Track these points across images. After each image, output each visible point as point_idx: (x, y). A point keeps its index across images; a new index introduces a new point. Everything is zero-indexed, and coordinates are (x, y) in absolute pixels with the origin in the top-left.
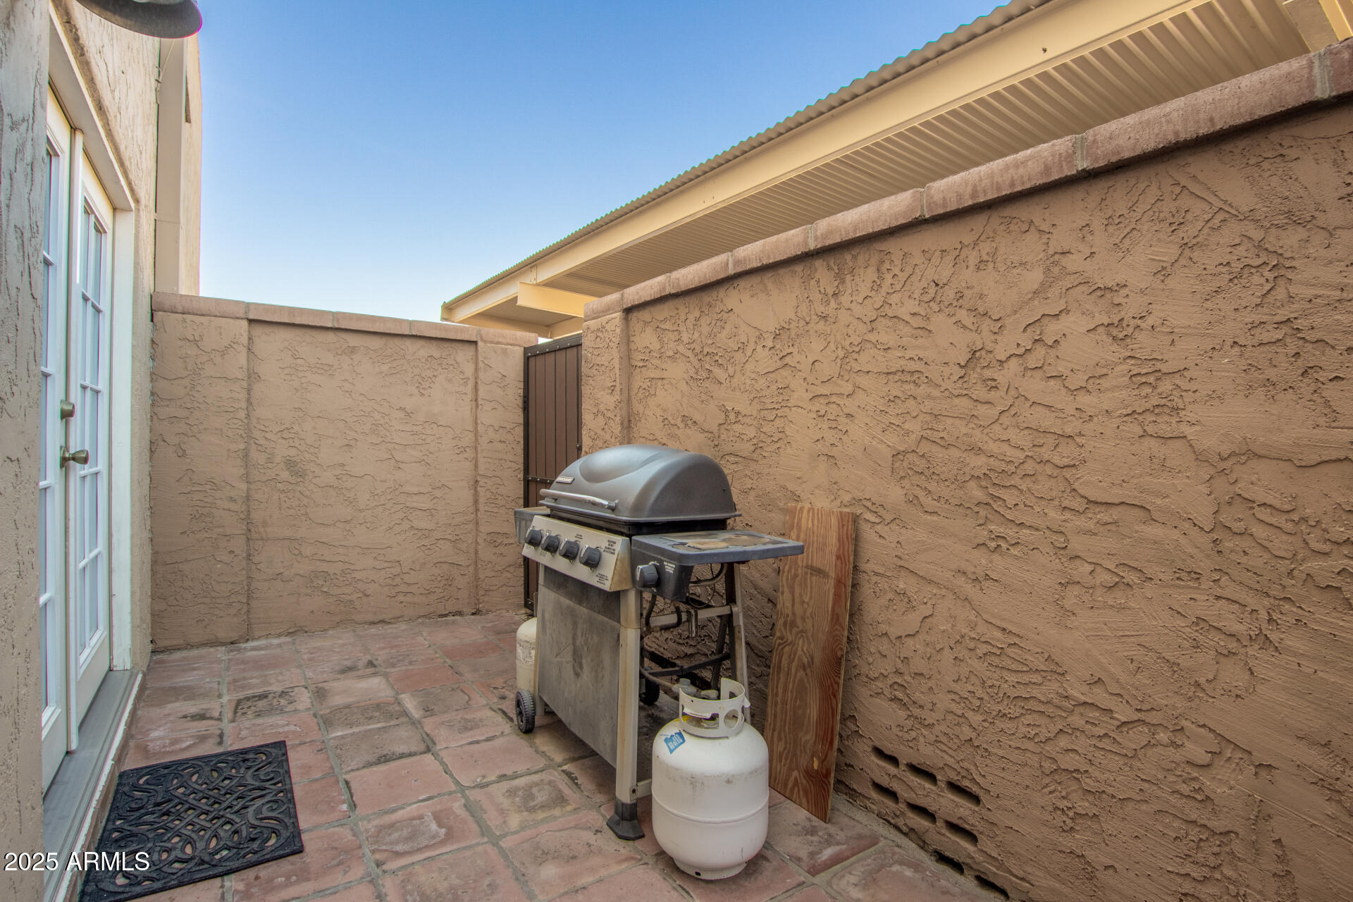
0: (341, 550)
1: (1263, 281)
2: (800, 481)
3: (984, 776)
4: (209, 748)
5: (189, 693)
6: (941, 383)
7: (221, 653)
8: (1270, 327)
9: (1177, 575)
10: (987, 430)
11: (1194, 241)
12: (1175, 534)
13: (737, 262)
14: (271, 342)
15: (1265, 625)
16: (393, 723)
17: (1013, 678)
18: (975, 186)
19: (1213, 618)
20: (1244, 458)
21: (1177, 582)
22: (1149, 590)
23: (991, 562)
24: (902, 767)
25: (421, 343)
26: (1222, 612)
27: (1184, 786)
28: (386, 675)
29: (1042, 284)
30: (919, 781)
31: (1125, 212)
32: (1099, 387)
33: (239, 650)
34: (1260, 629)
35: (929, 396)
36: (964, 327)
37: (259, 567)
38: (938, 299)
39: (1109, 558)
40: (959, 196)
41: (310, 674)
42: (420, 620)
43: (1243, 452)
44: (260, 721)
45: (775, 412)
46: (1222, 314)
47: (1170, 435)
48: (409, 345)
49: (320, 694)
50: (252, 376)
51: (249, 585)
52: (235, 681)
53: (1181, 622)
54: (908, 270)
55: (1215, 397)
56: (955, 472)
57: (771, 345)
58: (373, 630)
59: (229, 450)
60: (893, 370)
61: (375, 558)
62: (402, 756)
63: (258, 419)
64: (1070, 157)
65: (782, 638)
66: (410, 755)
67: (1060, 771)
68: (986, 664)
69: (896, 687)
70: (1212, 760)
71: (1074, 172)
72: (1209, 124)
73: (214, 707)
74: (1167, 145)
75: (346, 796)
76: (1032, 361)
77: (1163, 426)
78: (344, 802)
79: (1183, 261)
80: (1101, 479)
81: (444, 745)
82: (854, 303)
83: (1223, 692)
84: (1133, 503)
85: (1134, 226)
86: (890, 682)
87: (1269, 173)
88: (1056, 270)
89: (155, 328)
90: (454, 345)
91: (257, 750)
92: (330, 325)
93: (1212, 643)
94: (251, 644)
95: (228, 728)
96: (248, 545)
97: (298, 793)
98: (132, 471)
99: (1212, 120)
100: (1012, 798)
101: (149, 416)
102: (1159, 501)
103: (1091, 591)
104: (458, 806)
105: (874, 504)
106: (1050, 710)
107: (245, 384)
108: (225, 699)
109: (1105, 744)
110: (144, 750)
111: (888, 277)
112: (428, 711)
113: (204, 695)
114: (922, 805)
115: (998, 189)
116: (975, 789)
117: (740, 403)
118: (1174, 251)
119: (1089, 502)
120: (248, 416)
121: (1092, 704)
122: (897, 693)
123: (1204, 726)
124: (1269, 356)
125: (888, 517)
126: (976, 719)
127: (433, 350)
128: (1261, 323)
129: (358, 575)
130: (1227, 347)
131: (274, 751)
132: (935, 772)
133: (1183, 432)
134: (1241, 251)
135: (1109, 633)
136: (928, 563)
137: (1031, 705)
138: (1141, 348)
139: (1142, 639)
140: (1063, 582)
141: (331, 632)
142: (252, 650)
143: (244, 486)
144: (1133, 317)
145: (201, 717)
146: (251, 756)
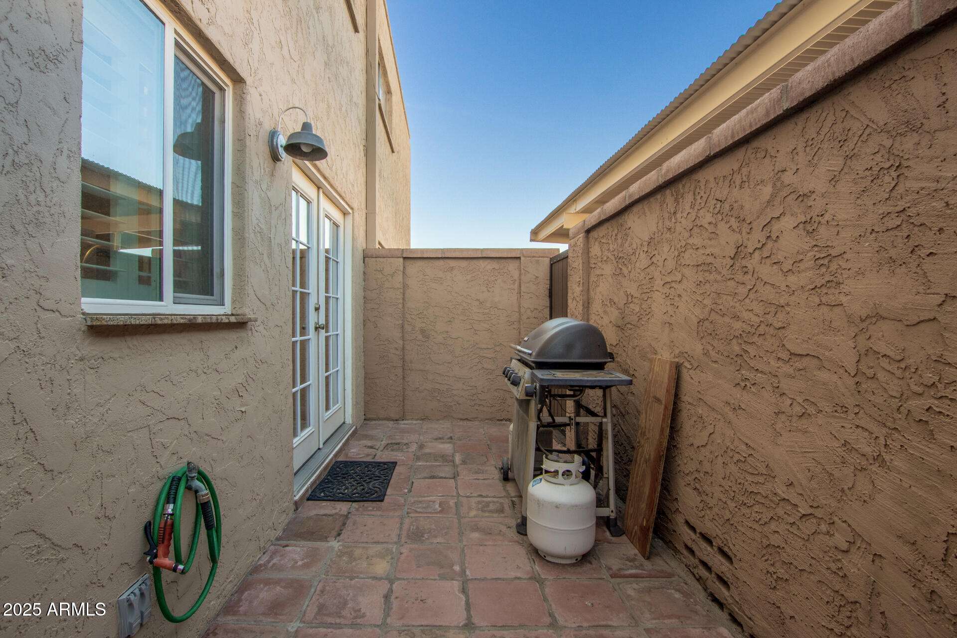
0: (446, 378)
1: (890, 179)
2: (657, 340)
3: (734, 545)
4: (369, 459)
5: (371, 438)
6: (722, 271)
7: (390, 424)
8: (893, 216)
9: (835, 409)
10: (743, 303)
11: (852, 153)
12: (835, 378)
13: (630, 196)
14: (414, 268)
15: (883, 449)
16: (445, 464)
17: (750, 478)
18: (733, 130)
19: (853, 441)
20: (874, 319)
21: (835, 413)
22: (821, 419)
23: (742, 396)
24: (698, 535)
25: (488, 261)
26: (859, 437)
27: (833, 564)
28: (454, 444)
29: (772, 195)
30: (705, 545)
31: (814, 136)
32: (798, 269)
33: (398, 424)
34: (880, 452)
35: (716, 281)
36: (733, 230)
37: (409, 383)
38: (721, 211)
39: (800, 395)
40: (726, 139)
41: (422, 438)
42: (486, 421)
43: (874, 315)
44: (392, 453)
45: (647, 295)
46: (866, 208)
47: (834, 304)
48: (482, 264)
49: (421, 447)
50: (405, 286)
51: (404, 392)
52: (391, 436)
53: (836, 444)
54: (708, 192)
55: (861, 273)
56: (726, 333)
57: (646, 249)
58: (461, 423)
59: (395, 324)
60: (700, 263)
61: (463, 384)
62: (441, 478)
63: (408, 308)
64: (779, 100)
65: (639, 442)
66: (445, 478)
67: (771, 546)
68: (738, 468)
69: (696, 481)
70: (849, 547)
71: (781, 112)
72: (851, 63)
73: (378, 444)
74: (829, 83)
75: (409, 487)
76: (766, 252)
77: (831, 296)
78: (407, 489)
79: (846, 170)
80: (797, 337)
81: (462, 477)
82: (683, 218)
83: (856, 498)
84: (813, 354)
85: (819, 146)
86: (694, 477)
87: (897, 92)
88: (778, 184)
89: (365, 266)
90: (507, 260)
91: (385, 463)
92: (440, 256)
93: (853, 460)
94: (404, 422)
95: (379, 453)
96: (403, 372)
97: (392, 481)
98: (352, 334)
99: (852, 59)
100: (747, 562)
101: (363, 308)
102: (827, 353)
103: (790, 418)
104: (452, 503)
105: (689, 356)
106: (767, 502)
107: (402, 291)
108: (384, 442)
109: (794, 529)
110: (346, 455)
111: (698, 197)
112: (464, 462)
113: (376, 440)
114: (705, 561)
115: (744, 130)
116: (730, 554)
117: (633, 290)
118: (841, 161)
119: (791, 354)
120: (403, 306)
121: (788, 500)
122: (697, 485)
123: (845, 522)
124: (892, 239)
125: (695, 365)
126: (732, 505)
127: (495, 265)
128: (889, 213)
129: (454, 392)
130: (868, 234)
131: (391, 465)
132: (712, 540)
133: (841, 301)
134: (878, 158)
135: (798, 450)
136: (712, 396)
137: (758, 498)
138: (821, 238)
139: (815, 455)
140: (776, 411)
141: (441, 421)
142: (403, 424)
143: (401, 342)
144: (818, 216)
145: (371, 447)
146: (381, 465)
